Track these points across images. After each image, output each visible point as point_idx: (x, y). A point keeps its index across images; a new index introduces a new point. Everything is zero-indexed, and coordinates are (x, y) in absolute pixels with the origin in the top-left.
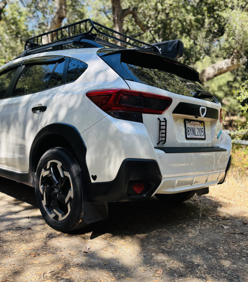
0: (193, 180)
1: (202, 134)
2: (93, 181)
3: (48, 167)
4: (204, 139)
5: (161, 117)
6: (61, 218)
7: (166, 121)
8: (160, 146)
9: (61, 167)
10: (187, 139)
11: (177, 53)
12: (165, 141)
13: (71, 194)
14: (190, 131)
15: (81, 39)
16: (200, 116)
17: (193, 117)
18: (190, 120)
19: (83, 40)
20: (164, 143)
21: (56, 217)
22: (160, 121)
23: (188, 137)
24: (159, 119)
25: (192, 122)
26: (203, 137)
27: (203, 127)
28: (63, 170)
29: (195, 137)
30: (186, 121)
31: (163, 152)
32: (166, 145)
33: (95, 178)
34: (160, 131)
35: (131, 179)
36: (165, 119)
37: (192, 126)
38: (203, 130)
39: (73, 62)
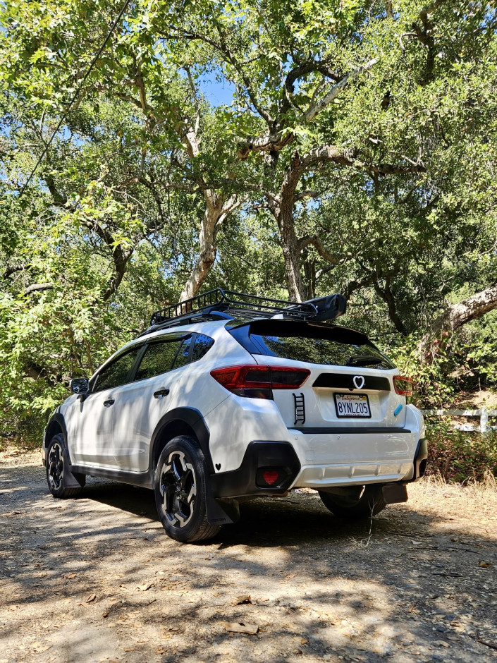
0: (350, 470)
1: (365, 410)
2: (217, 471)
3: (170, 461)
4: (370, 417)
5: (297, 392)
6: (183, 524)
7: (303, 396)
8: (297, 426)
9: (184, 458)
10: (339, 417)
11: (337, 309)
12: (304, 420)
13: (193, 491)
14: (343, 407)
15: (210, 312)
16: (356, 388)
17: (347, 390)
18: (342, 394)
19: (213, 312)
20: (303, 423)
21: (178, 523)
22: (295, 397)
23: (340, 414)
24: (294, 394)
25: (346, 396)
26: (368, 414)
27: (366, 402)
28: (186, 462)
29: (352, 414)
30: (335, 395)
31: (300, 432)
32: (307, 425)
33: (219, 467)
34: (296, 408)
35: (259, 466)
36: (302, 394)
37: (348, 401)
38: (366, 406)
39: (200, 338)
